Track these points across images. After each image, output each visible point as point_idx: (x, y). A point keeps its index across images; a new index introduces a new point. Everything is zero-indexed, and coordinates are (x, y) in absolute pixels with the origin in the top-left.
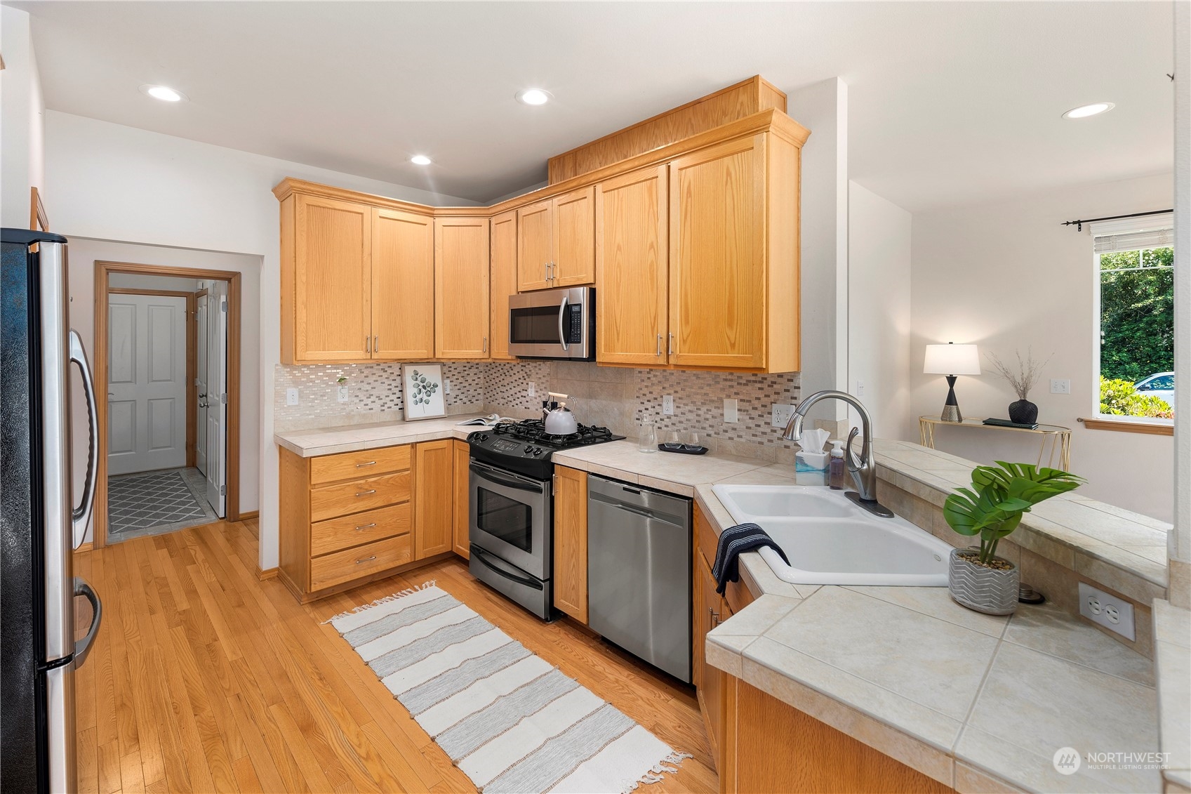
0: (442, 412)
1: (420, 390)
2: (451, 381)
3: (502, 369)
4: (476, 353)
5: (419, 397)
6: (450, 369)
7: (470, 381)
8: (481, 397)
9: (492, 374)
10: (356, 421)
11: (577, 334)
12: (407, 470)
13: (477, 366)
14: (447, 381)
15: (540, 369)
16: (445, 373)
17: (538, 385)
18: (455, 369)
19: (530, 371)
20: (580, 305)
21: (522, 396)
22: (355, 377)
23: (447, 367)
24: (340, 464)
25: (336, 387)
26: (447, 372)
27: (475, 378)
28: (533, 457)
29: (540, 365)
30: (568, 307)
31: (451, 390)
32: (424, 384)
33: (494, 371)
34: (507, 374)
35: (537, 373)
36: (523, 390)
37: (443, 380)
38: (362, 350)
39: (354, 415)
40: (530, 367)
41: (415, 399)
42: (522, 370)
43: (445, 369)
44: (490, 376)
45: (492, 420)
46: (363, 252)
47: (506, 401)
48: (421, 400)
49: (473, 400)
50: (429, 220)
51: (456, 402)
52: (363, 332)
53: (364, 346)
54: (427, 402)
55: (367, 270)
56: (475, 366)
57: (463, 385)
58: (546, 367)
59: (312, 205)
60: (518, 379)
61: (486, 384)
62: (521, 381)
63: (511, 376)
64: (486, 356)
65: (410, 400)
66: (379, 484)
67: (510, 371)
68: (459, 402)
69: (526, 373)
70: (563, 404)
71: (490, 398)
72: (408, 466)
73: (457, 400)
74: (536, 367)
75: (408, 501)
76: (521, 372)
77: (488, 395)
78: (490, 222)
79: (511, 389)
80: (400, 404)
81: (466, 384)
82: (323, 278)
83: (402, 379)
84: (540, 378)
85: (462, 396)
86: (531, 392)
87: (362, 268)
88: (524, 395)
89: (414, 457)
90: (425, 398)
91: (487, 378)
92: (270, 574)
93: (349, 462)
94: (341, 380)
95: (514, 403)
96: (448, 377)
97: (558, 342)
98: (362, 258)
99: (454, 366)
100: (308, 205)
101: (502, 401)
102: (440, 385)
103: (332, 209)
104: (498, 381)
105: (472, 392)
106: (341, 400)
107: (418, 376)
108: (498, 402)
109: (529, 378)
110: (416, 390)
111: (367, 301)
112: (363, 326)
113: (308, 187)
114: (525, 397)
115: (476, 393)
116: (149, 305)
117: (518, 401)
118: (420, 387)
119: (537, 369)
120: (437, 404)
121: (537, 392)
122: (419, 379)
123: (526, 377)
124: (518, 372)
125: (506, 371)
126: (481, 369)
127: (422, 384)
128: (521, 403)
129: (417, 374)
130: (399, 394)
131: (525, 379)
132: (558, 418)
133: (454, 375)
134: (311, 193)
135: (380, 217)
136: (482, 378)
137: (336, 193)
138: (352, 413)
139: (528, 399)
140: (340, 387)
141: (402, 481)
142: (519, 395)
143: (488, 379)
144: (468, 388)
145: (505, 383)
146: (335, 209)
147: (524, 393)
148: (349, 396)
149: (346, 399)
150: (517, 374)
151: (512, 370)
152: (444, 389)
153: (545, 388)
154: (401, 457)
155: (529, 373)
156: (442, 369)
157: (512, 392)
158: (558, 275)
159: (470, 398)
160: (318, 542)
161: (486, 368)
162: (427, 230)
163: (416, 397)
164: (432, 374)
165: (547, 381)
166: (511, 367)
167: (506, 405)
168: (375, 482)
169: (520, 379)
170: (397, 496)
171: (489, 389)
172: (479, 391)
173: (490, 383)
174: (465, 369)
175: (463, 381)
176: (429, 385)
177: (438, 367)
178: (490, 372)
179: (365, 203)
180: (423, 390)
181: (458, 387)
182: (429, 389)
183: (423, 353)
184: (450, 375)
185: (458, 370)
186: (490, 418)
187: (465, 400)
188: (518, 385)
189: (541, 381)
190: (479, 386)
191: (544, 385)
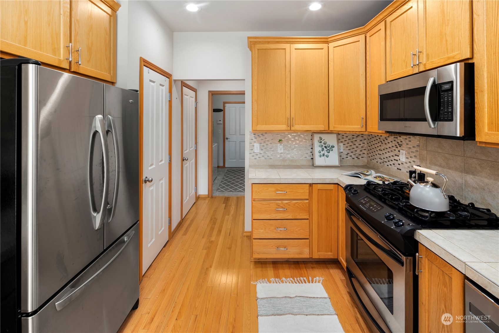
0: (337, 163)
1: (323, 149)
2: (344, 144)
3: (379, 138)
4: (356, 127)
5: (322, 153)
6: (343, 137)
7: (357, 145)
8: (365, 155)
9: (372, 142)
10: (287, 163)
11: (448, 112)
12: (307, 200)
13: (362, 135)
14: (341, 144)
15: (410, 141)
16: (339, 139)
17: (409, 153)
18: (347, 137)
19: (401, 142)
20: (452, 82)
21: (395, 160)
22: (287, 139)
23: (340, 136)
24: (267, 189)
25: (277, 144)
26: (341, 139)
27: (361, 143)
28: (393, 227)
29: (410, 138)
30: (436, 87)
31: (343, 150)
32: (326, 145)
33: (374, 139)
34: (383, 142)
35: (407, 144)
36: (396, 155)
37: (338, 143)
38: (286, 125)
39: (286, 160)
40: (401, 138)
41: (320, 154)
42: (395, 141)
43: (340, 137)
44: (371, 143)
45: (368, 175)
46: (286, 70)
47: (382, 161)
48: (324, 155)
49: (360, 157)
50: (325, 46)
51: (347, 157)
52: (286, 114)
53: (287, 123)
54: (327, 156)
55: (288, 80)
56: (361, 136)
57: (352, 147)
58: (415, 141)
59: (260, 49)
60: (391, 147)
61: (369, 148)
62: (394, 148)
63: (386, 144)
64: (364, 129)
65: (317, 155)
66: (289, 205)
67: (385, 141)
68: (349, 157)
69: (398, 143)
70: (430, 179)
71: (371, 157)
72: (307, 197)
73: (348, 156)
74: (406, 139)
75: (308, 219)
76: (394, 142)
77: (370, 155)
78: (366, 37)
79: (386, 153)
80: (311, 156)
81: (354, 147)
82: (265, 86)
83: (312, 142)
84: (410, 148)
85: (351, 154)
86: (403, 158)
87: (285, 79)
88: (396, 159)
89: (311, 193)
90: (326, 154)
91: (369, 143)
92: (248, 234)
93: (272, 189)
94: (280, 140)
95: (388, 163)
96: (342, 142)
97: (425, 120)
98: (285, 73)
99: (345, 135)
100: (258, 49)
101: (380, 161)
102: (336, 146)
103: (270, 49)
104: (376, 147)
105: (358, 152)
106: (280, 151)
107: (322, 140)
108: (376, 160)
109: (400, 146)
110: (320, 149)
111: (288, 97)
112: (286, 112)
113: (258, 40)
114: (397, 160)
115: (361, 153)
116: (240, 107)
117: (391, 163)
118: (323, 147)
119: (407, 141)
120: (333, 159)
121: (407, 158)
122: (323, 142)
123: (398, 146)
124: (392, 142)
125: (382, 140)
126: (365, 137)
127: (324, 145)
128: (394, 164)
129: (321, 139)
130: (311, 150)
131: (397, 147)
132: (424, 193)
133: (345, 141)
134: (260, 43)
135: (295, 49)
136: (366, 143)
137: (271, 40)
138: (285, 159)
139: (399, 162)
140: (279, 144)
141: (303, 206)
142: (392, 158)
143: (370, 145)
144: (356, 149)
145: (382, 148)
146: (271, 49)
147: (396, 158)
148: (284, 150)
149: (282, 151)
150: (391, 143)
151: (387, 140)
152: (339, 149)
153: (415, 156)
154: (302, 191)
155: (400, 143)
156: (337, 137)
157: (387, 155)
158: (425, 60)
159: (357, 155)
160: (256, 231)
161: (368, 137)
162: (324, 52)
163: (320, 153)
164: (331, 140)
165: (417, 151)
166: (386, 138)
167: (382, 164)
168: (287, 203)
169: (393, 146)
170: (300, 215)
171: (371, 151)
172: (364, 152)
173: (371, 147)
174: (354, 137)
175: (352, 145)
176: (328, 146)
177: (335, 136)
178: (371, 140)
179: (287, 42)
180: (325, 149)
181: (349, 148)
182: (329, 148)
183: (321, 127)
184: (343, 140)
185: (349, 137)
186: (367, 173)
187: (353, 156)
188: (392, 151)
189: (411, 150)
190: (364, 148)
191: (414, 154)
